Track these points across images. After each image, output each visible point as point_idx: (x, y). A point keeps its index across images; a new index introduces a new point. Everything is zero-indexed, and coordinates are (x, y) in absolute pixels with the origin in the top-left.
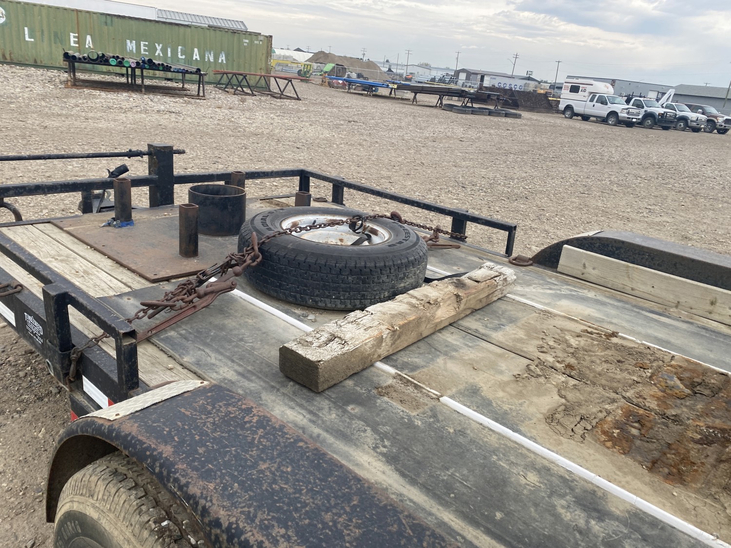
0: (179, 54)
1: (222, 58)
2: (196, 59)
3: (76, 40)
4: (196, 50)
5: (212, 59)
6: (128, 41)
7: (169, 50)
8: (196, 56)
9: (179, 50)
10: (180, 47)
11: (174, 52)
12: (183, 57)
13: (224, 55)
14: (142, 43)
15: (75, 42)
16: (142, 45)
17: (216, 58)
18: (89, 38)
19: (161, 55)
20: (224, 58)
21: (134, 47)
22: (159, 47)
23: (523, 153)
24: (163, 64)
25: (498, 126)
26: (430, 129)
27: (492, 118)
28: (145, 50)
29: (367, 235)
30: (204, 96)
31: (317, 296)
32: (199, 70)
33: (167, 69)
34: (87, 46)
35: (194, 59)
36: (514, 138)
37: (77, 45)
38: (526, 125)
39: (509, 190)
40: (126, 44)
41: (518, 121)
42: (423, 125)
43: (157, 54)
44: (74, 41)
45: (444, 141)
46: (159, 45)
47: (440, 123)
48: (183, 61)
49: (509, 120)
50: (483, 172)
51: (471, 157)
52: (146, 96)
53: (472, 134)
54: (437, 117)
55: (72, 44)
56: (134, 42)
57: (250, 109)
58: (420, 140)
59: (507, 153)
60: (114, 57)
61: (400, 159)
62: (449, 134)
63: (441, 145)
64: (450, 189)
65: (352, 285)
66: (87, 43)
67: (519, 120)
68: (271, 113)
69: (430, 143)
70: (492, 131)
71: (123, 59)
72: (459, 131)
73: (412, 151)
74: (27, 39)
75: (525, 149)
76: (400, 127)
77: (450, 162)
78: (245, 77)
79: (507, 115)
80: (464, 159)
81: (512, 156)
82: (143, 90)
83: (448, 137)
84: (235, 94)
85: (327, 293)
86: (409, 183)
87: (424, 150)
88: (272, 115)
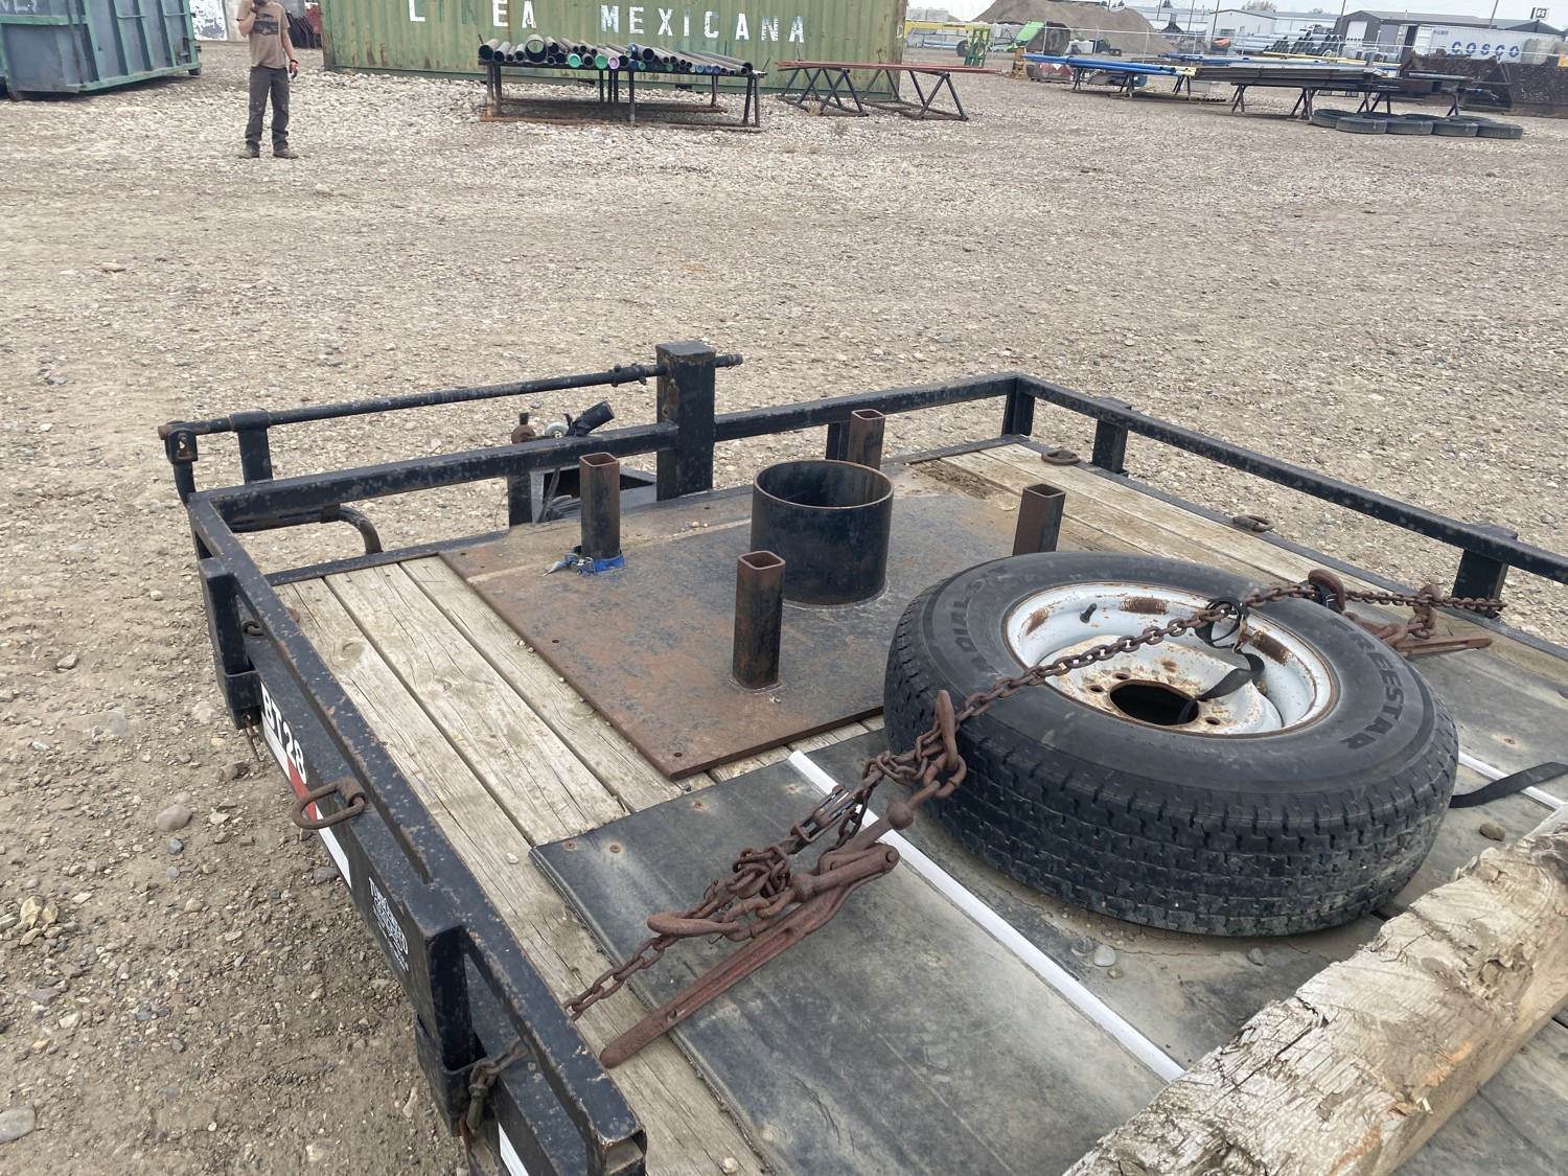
0: (707, 28)
1: (797, 32)
2: (742, 37)
3: (504, 12)
4: (742, 17)
5: (774, 36)
6: (605, 8)
7: (687, 21)
8: (742, 31)
9: (707, 20)
10: (709, 14)
11: (697, 25)
12: (716, 34)
13: (801, 25)
14: (632, 10)
15: (502, 18)
16: (632, 14)
17: (784, 31)
18: (528, 7)
19: (670, 33)
20: (800, 32)
21: (616, 20)
22: (665, 17)
23: (1540, 243)
24: (674, 59)
25: (1461, 166)
26: (1283, 181)
27: (1441, 142)
28: (637, 25)
29: (1250, 657)
30: (757, 125)
31: (1126, 896)
32: (748, 66)
33: (683, 68)
34: (524, 26)
35: (737, 37)
36: (1510, 197)
37: (506, 24)
38: (1535, 157)
39: (1519, 360)
40: (600, 15)
41: (1513, 147)
42: (1266, 171)
43: (661, 32)
44: (500, 16)
45: (1323, 214)
46: (666, 13)
47: (1307, 162)
48: (715, 43)
49: (1489, 146)
50: (1439, 305)
51: (1400, 259)
52: (638, 132)
53: (1396, 191)
54: (1297, 145)
55: (497, 23)
56: (616, 8)
57: (855, 152)
58: (1261, 213)
59: (1496, 246)
60: (575, 50)
61: (1215, 272)
62: (1335, 194)
63: (1318, 227)
64: (1358, 359)
65: (1238, 879)
66: (525, 17)
67: (1514, 144)
68: (904, 159)
69: (1286, 222)
70: (1448, 182)
71: (594, 52)
72: (1360, 184)
73: (1244, 248)
74: (413, 17)
75: (1544, 230)
76: (1209, 181)
77: (1347, 275)
78: (845, 74)
79: (1483, 132)
80: (1382, 266)
81: (1511, 253)
82: (633, 117)
83: (1333, 202)
84: (821, 114)
85: (1157, 892)
86: (1248, 344)
87: (1275, 244)
88: (905, 165)
